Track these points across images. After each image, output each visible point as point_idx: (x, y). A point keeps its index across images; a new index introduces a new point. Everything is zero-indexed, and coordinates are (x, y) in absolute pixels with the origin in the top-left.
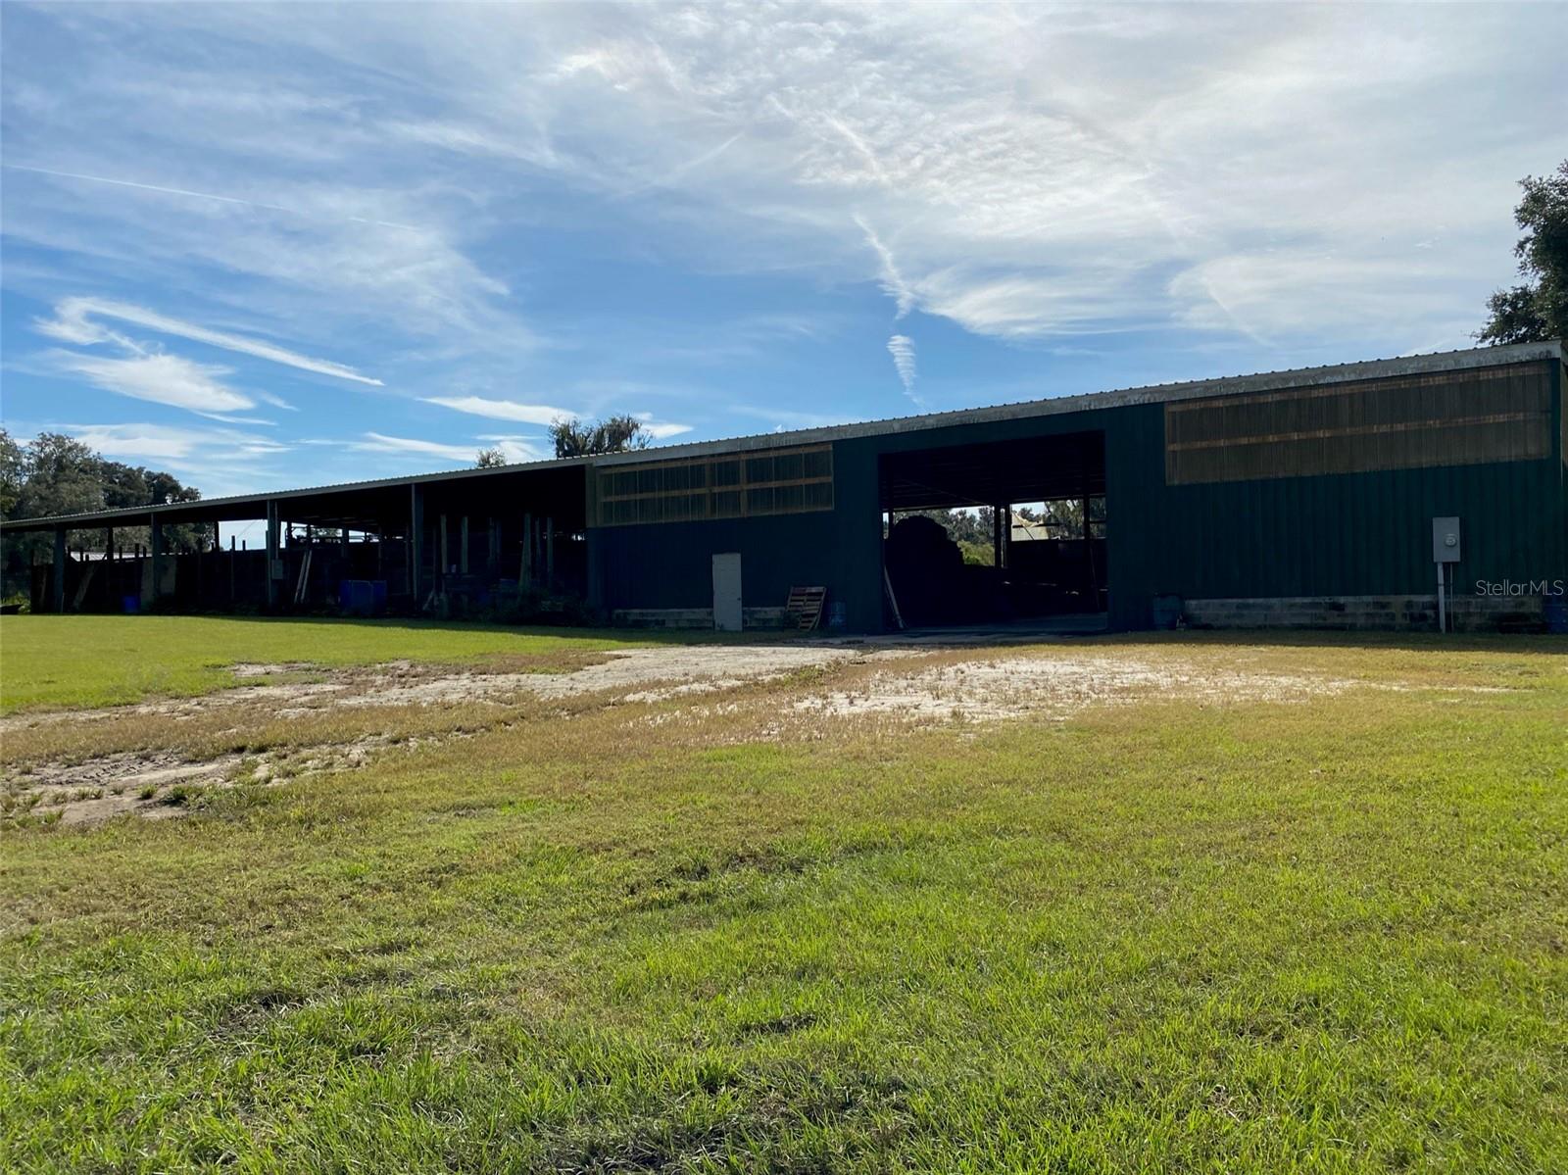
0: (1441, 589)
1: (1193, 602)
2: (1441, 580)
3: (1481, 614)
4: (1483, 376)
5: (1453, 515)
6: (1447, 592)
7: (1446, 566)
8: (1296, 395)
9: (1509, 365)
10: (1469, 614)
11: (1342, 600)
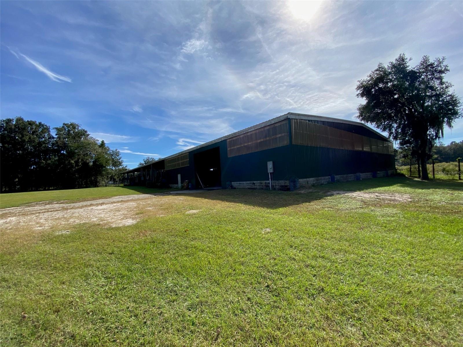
0: (270, 179)
1: (233, 183)
2: (270, 177)
3: (278, 185)
4: (276, 125)
5: (271, 161)
6: (271, 180)
7: (271, 173)
8: (245, 135)
9: (280, 121)
10: (276, 185)
11: (255, 182)
